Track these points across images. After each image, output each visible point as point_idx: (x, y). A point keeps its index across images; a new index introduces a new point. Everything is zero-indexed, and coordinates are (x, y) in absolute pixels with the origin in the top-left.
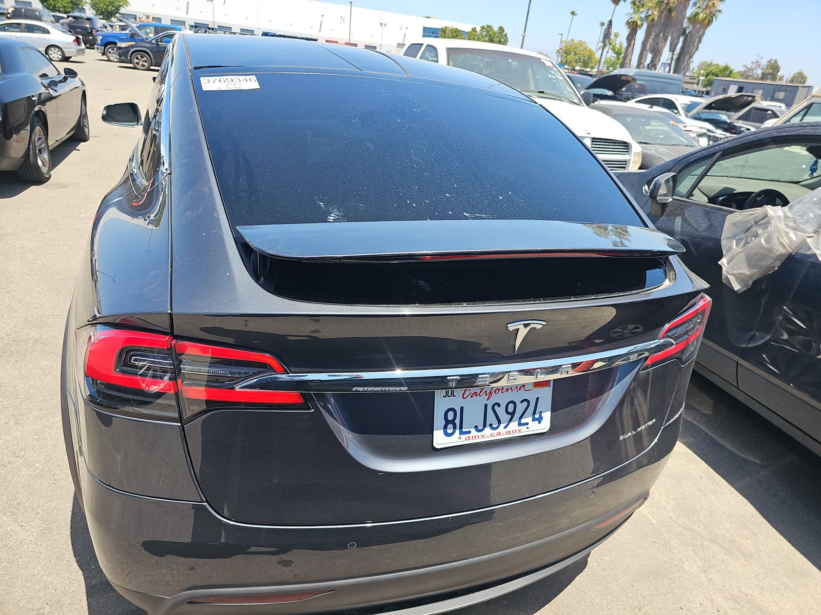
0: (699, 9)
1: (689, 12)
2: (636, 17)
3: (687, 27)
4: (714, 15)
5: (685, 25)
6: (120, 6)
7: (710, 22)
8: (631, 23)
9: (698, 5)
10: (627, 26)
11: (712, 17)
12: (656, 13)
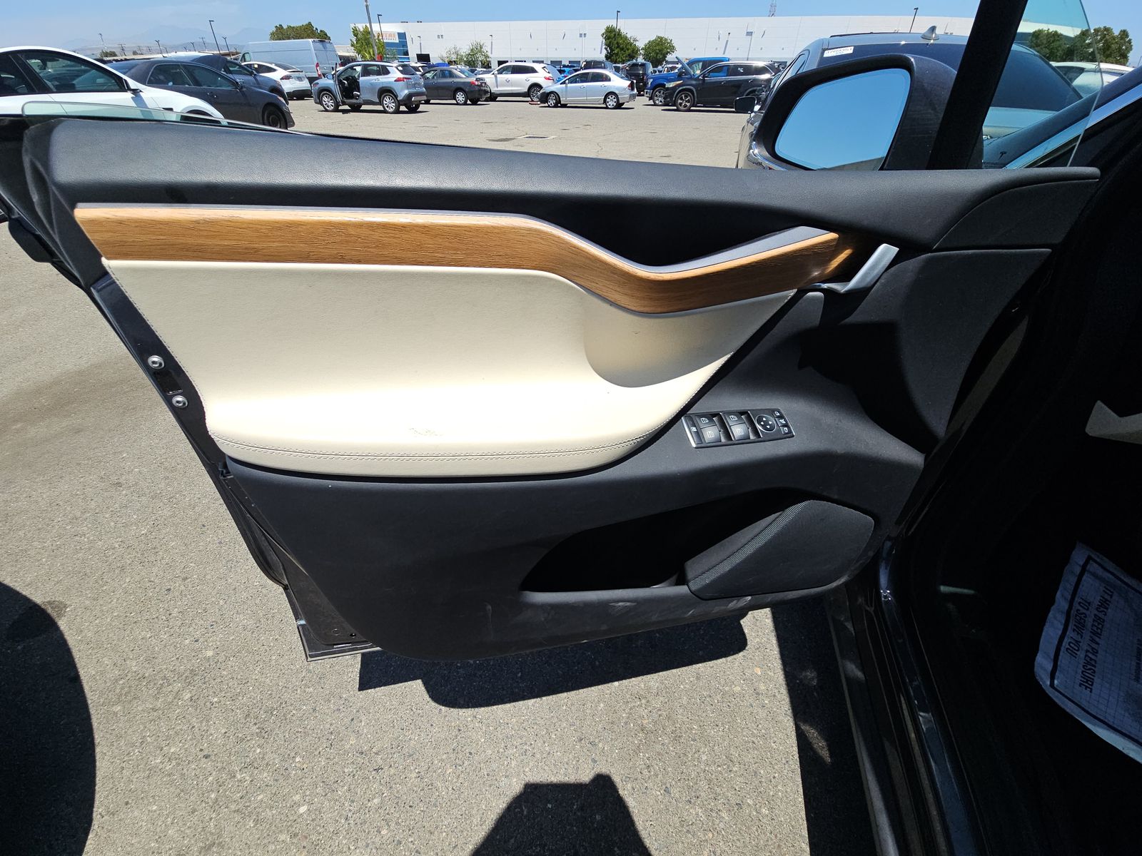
6: (668, 53)
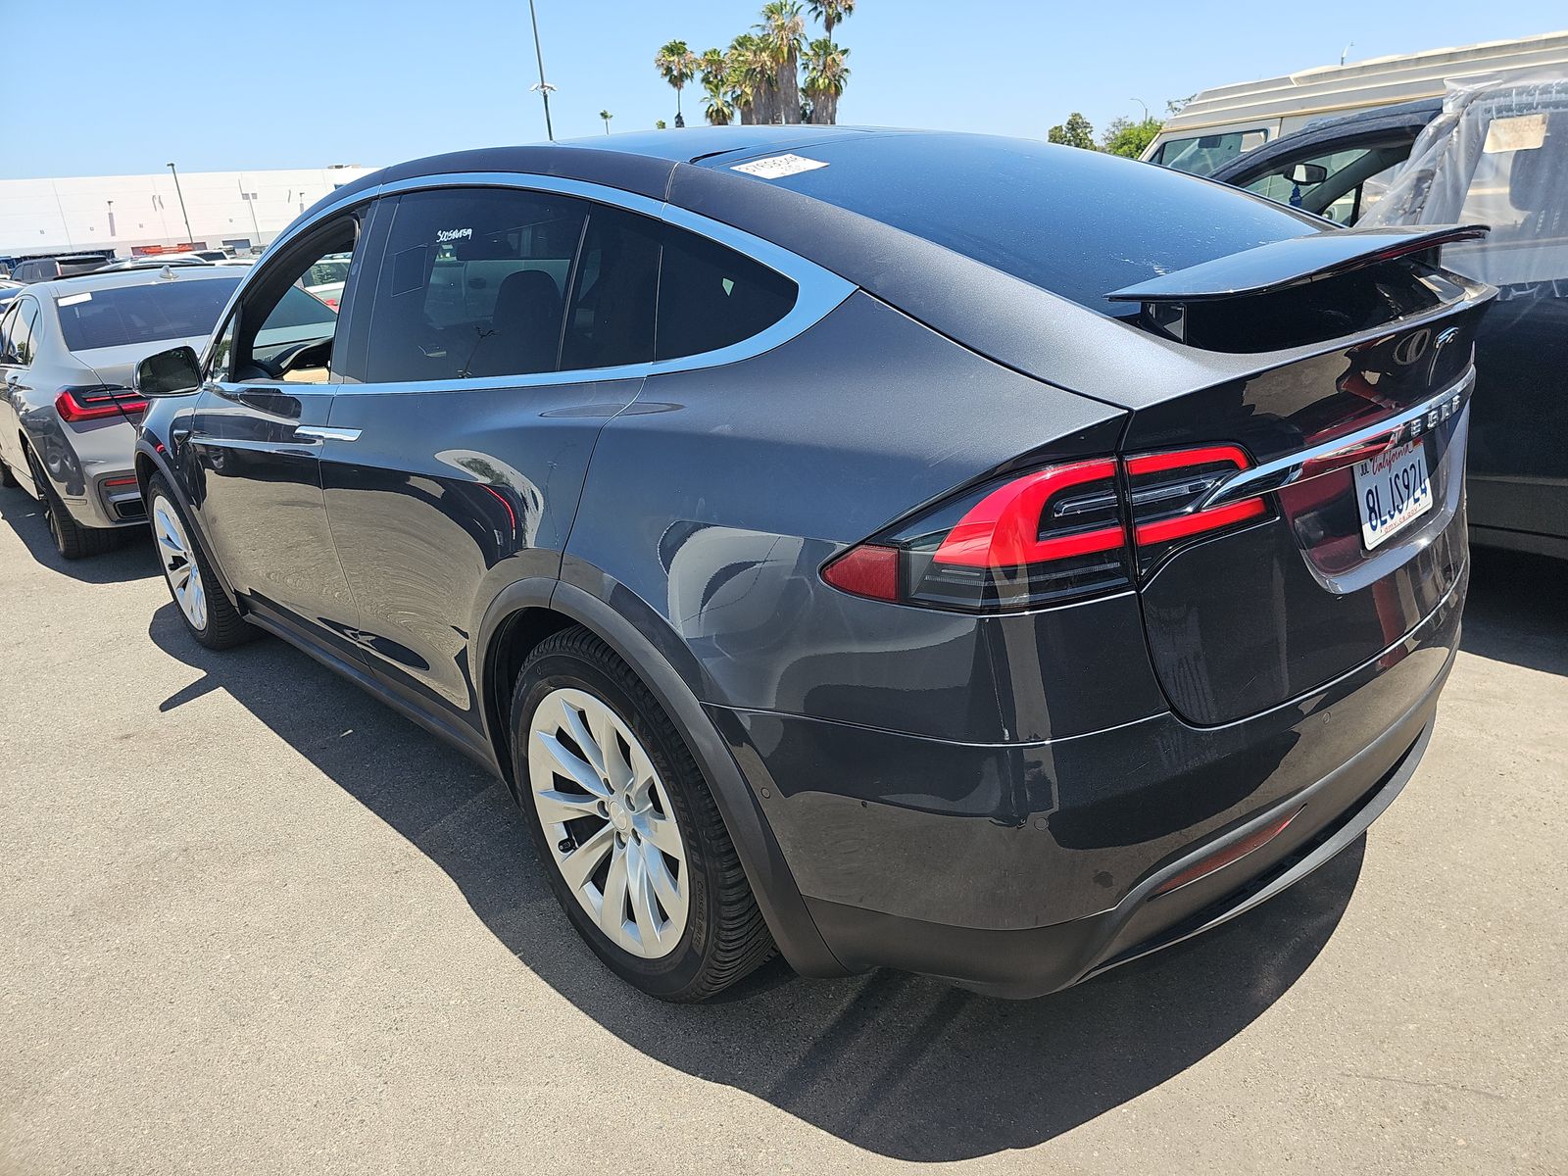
0: (815, 72)
1: (802, 79)
2: (718, 103)
3: (805, 104)
4: (840, 76)
5: (802, 102)
7: (838, 91)
8: (714, 114)
9: (811, 67)
10: (709, 120)
11: (839, 81)
12: (748, 90)
